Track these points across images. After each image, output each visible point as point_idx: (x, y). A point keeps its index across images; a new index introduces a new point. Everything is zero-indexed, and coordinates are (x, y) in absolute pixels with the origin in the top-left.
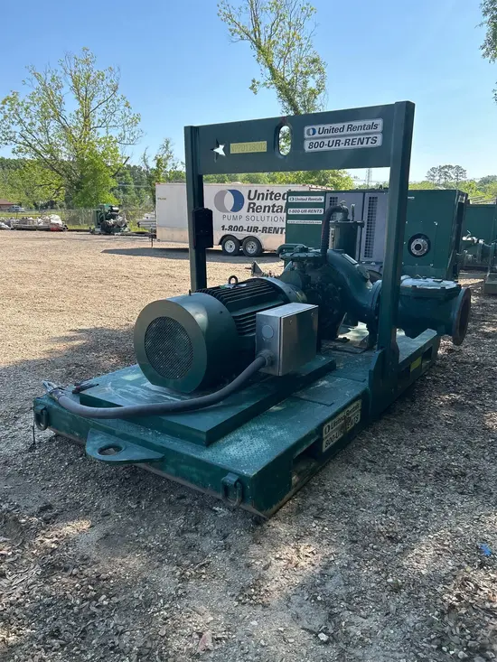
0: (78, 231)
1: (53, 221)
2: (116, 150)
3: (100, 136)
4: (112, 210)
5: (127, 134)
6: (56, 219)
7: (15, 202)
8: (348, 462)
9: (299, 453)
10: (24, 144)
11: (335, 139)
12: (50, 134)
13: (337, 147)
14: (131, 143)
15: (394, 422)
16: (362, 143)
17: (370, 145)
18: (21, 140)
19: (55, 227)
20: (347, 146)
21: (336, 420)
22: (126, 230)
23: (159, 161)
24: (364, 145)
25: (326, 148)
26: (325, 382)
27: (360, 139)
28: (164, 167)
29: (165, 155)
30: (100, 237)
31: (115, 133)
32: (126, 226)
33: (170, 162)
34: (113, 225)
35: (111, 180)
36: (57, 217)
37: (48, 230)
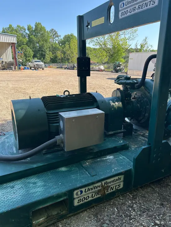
0: (108, 71)
1: (101, 68)
2: (126, 42)
3: (122, 38)
4: (119, 64)
5: (131, 37)
6: (102, 67)
7: (96, 62)
8: (96, 215)
9: (41, 207)
10: (97, 42)
11: (133, 7)
12: (105, 39)
13: (134, 12)
14: (133, 39)
15: (155, 192)
16: (147, 6)
17: (151, 6)
18: (96, 41)
19: (100, 70)
20: (139, 10)
21: (91, 187)
22: (123, 71)
23: (142, 45)
24: (148, 7)
25: (129, 14)
26: (111, 157)
27: (146, 3)
28: (143, 48)
29: (144, 43)
30: (114, 73)
31: (127, 37)
32: (123, 70)
33: (146, 46)
34: (119, 70)
35: (123, 53)
36: (102, 66)
37: (98, 71)
